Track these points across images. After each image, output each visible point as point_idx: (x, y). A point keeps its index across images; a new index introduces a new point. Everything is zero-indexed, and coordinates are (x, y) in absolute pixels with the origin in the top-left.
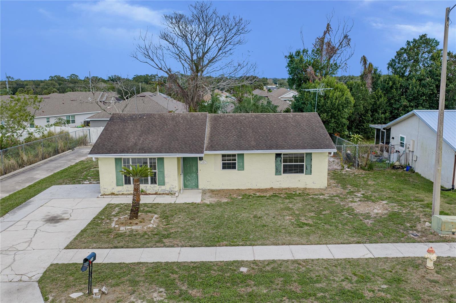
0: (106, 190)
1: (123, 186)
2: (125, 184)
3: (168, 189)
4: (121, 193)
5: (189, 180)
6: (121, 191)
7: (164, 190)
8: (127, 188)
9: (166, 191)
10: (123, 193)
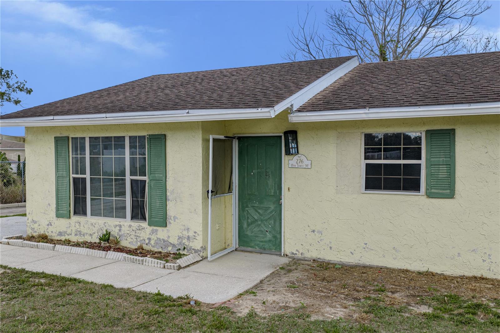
0: (36, 226)
1: (70, 218)
2: (75, 213)
3: (174, 240)
4: (63, 238)
5: (256, 221)
6: (65, 232)
7: (164, 241)
8: (77, 225)
9: (166, 246)
10: (67, 237)
